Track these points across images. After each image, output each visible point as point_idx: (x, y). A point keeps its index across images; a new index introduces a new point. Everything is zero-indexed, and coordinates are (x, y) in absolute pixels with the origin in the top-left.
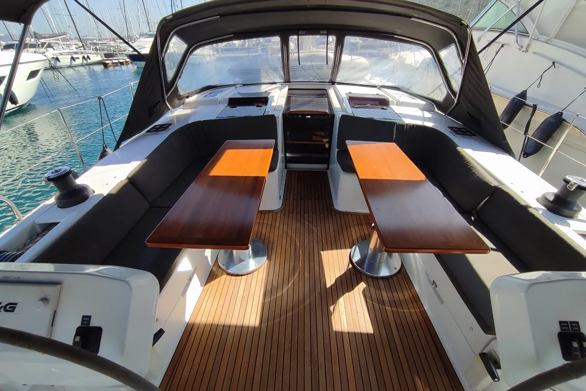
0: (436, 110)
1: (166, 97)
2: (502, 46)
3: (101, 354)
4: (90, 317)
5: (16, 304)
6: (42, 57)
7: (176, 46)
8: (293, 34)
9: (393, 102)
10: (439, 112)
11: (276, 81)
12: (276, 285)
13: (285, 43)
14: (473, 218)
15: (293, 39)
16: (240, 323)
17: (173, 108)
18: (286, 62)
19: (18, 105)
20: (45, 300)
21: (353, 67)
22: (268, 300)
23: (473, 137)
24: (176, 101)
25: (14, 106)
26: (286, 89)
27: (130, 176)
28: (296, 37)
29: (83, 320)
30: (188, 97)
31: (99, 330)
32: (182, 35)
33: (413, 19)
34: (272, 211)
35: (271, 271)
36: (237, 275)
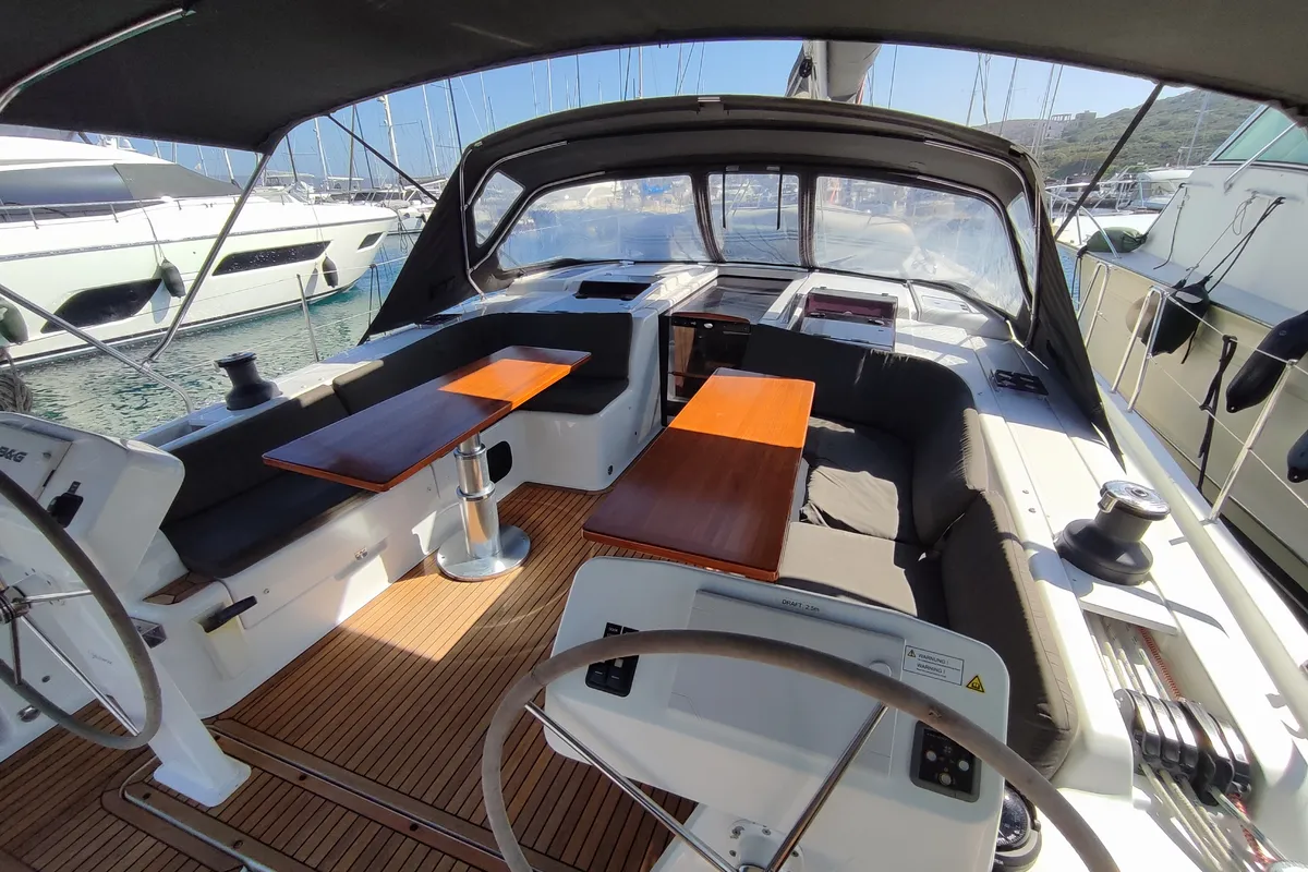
0: (1014, 338)
1: (470, 271)
2: (1278, 202)
3: (68, 530)
4: (78, 484)
5: (25, 454)
6: (391, 213)
7: (501, 190)
8: (716, 171)
9: (906, 311)
10: (1018, 342)
11: (694, 258)
12: (506, 610)
13: (700, 187)
14: (924, 556)
15: (714, 180)
16: (410, 649)
17: (484, 291)
18: (705, 222)
19: (336, 287)
20: (48, 455)
21: (843, 237)
22: (477, 628)
23: (1041, 396)
24: (493, 281)
25: (331, 288)
26: (715, 273)
27: (341, 382)
28: (720, 177)
29: (72, 486)
30: (519, 275)
31: (81, 499)
32: (511, 170)
33: (928, 143)
34: (585, 493)
35: (515, 586)
36: (455, 579)
